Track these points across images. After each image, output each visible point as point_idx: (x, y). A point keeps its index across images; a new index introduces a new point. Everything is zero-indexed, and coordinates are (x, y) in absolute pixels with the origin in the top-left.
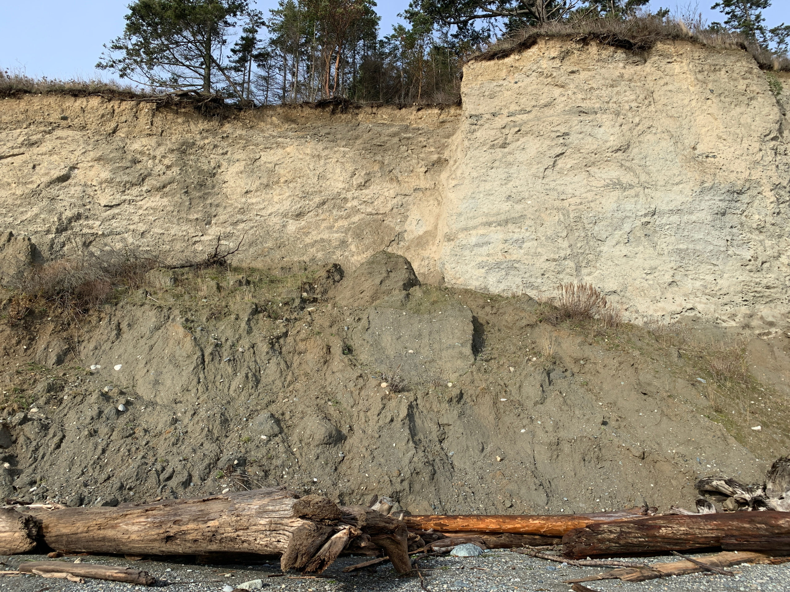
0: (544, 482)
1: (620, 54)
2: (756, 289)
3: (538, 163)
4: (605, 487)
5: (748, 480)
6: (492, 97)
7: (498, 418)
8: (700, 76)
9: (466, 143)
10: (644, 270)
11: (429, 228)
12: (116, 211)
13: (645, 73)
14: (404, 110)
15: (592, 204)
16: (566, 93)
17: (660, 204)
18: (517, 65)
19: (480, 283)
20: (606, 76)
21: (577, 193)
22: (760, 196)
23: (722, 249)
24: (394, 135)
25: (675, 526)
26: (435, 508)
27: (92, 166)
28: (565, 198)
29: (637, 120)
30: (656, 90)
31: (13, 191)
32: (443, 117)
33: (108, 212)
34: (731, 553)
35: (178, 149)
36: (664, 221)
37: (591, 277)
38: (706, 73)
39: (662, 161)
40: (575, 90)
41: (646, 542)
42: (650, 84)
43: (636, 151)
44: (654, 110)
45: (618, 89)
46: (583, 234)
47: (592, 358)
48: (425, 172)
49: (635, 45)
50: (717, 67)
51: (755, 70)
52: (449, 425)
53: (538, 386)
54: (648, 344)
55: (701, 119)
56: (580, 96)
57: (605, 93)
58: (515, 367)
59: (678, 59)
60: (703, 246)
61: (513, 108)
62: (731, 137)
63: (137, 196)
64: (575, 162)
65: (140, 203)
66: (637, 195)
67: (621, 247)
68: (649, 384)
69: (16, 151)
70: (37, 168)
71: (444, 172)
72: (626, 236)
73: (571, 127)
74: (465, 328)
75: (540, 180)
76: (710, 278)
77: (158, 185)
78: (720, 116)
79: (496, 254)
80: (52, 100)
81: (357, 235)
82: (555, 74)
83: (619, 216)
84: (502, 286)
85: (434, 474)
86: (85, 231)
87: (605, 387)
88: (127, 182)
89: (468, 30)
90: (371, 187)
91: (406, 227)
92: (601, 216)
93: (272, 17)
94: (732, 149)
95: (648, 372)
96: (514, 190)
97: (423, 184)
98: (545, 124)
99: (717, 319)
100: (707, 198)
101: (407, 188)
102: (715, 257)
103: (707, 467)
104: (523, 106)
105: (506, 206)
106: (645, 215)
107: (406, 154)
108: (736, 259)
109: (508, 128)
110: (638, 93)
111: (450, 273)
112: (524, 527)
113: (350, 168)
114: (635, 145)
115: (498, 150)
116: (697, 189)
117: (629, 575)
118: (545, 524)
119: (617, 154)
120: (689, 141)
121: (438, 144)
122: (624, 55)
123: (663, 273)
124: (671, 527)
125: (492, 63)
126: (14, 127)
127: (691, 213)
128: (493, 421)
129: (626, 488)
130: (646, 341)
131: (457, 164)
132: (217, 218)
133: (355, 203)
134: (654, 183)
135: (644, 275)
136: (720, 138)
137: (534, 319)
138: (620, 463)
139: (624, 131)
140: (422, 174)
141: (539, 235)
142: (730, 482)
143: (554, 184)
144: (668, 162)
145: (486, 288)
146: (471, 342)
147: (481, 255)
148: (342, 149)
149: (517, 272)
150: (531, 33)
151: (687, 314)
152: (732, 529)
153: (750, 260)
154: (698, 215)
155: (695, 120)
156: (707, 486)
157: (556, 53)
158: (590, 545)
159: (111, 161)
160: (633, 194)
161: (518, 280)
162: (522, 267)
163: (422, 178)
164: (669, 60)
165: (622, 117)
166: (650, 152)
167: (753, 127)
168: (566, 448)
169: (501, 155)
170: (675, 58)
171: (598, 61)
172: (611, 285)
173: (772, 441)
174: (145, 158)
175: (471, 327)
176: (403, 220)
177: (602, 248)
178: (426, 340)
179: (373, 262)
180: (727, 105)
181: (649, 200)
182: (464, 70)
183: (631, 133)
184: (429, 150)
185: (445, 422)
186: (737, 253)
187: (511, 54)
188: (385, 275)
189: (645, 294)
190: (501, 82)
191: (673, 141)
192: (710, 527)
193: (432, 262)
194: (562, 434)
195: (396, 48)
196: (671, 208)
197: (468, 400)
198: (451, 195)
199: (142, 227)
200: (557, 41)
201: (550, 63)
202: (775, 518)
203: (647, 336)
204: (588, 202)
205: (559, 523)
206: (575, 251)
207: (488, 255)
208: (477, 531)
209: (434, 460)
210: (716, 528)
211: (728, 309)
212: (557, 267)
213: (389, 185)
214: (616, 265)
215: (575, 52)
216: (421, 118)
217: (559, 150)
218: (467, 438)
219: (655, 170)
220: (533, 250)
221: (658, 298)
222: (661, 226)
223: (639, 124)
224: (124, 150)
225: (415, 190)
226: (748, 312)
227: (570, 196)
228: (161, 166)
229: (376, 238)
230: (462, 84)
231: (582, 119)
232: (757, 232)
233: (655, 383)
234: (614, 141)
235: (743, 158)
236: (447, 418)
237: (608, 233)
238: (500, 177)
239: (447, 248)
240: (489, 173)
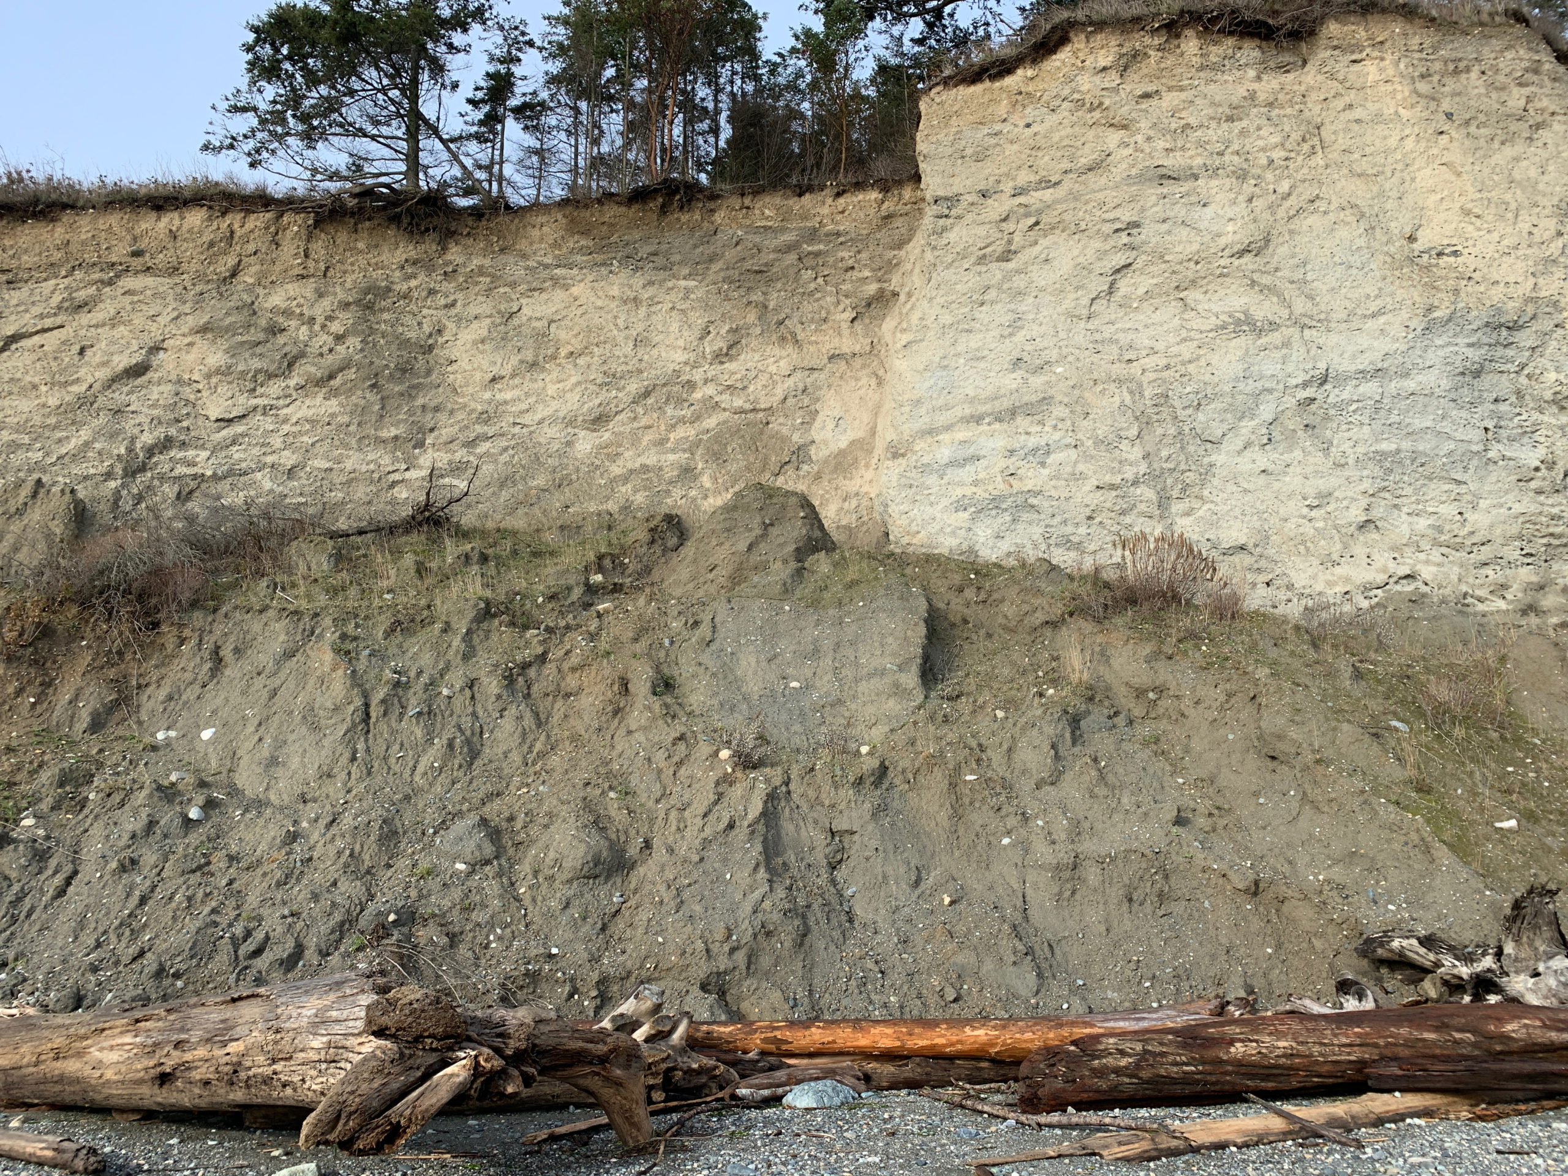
0: (1037, 948)
1: (1250, 51)
2: (1551, 530)
3: (1077, 288)
4: (1167, 957)
5: (1467, 936)
6: (980, 157)
7: (957, 815)
8: (1423, 87)
9: (929, 255)
10: (1305, 499)
11: (860, 434)
12: (239, 428)
13: (1303, 88)
14: (807, 198)
15: (1191, 368)
16: (1132, 140)
17: (1336, 360)
18: (1030, 89)
19: (958, 541)
20: (1217, 98)
21: (1160, 346)
22: (1560, 331)
23: (1475, 448)
24: (789, 248)
25: (1267, 1039)
26: (796, 1005)
27: (191, 344)
28: (1133, 357)
29: (1284, 186)
30: (1327, 121)
31: (43, 400)
32: (888, 206)
33: (224, 433)
34: (1386, 1096)
35: (358, 302)
36: (1345, 395)
37: (1191, 518)
38: (1436, 78)
39: (1339, 269)
40: (1151, 133)
41: (1200, 1073)
42: (1313, 110)
43: (1283, 250)
44: (1321, 163)
45: (1244, 123)
46: (1172, 431)
47: (1172, 685)
48: (852, 321)
49: (1278, 29)
50: (1462, 65)
51: (1547, 66)
52: (853, 833)
53: (1046, 747)
54: (1292, 654)
55: (1426, 176)
56: (1161, 144)
57: (1214, 134)
58: (1007, 710)
59: (1376, 54)
60: (1433, 443)
61: (1024, 177)
62: (1493, 210)
63: (278, 398)
64: (1155, 281)
65: (285, 411)
66: (1286, 344)
67: (1254, 453)
68: (1280, 737)
69: (48, 323)
70: (89, 353)
71: (888, 319)
72: (1264, 431)
73: (1143, 210)
74: (909, 633)
75: (1082, 324)
76: (1449, 510)
77: (319, 375)
78: (1468, 168)
79: (992, 479)
80: (114, 220)
81: (715, 454)
82: (1107, 102)
83: (1248, 389)
84: (1005, 546)
85: (805, 935)
86: (181, 470)
87: (1196, 745)
88: (258, 371)
89: (945, 26)
90: (742, 357)
91: (816, 433)
92: (1209, 391)
93: (548, 29)
94: (1495, 236)
95: (1278, 712)
96: (1029, 347)
97: (847, 344)
98: (1089, 207)
99: (1465, 595)
100: (1439, 342)
101: (814, 354)
102: (1460, 466)
103: (1388, 911)
104: (1044, 173)
105: (1011, 381)
106: (1305, 385)
107: (813, 286)
108: (1505, 468)
109: (1013, 219)
110: (1287, 128)
111: (898, 522)
112: (952, 1044)
113: (699, 320)
114: (1281, 240)
115: (994, 265)
116: (1418, 324)
117: (1123, 1148)
118: (998, 1037)
119: (1243, 261)
120: (1400, 224)
121: (878, 262)
122: (1257, 53)
123: (1345, 503)
124: (1256, 1041)
125: (978, 88)
126: (44, 275)
127: (1406, 375)
128: (946, 823)
129: (1213, 957)
130: (1289, 647)
131: (913, 299)
132: (436, 433)
133: (710, 390)
134: (1322, 316)
135: (1305, 511)
136: (1467, 213)
137: (1058, 609)
138: (1207, 904)
139: (1257, 211)
140: (845, 326)
141: (1080, 436)
142: (1428, 942)
143: (1112, 328)
144: (1354, 271)
145: (971, 550)
146: (919, 661)
147: (961, 484)
148: (683, 283)
149: (1036, 516)
150: (1057, 20)
151: (1398, 588)
152: (1395, 1045)
153: (1537, 469)
154: (1420, 378)
155: (1413, 180)
156: (1380, 951)
157: (1110, 58)
158: (1074, 1081)
159: (227, 332)
160: (1279, 342)
161: (1037, 531)
162: (1046, 504)
163: (846, 332)
164: (1354, 57)
165: (1253, 182)
166: (1314, 251)
167: (1541, 187)
168: (1092, 874)
169: (999, 275)
170: (1368, 50)
171: (1202, 68)
172: (1234, 533)
173: (1539, 852)
174: (293, 323)
175: (922, 630)
176: (807, 419)
177: (1213, 458)
178: (827, 662)
179: (735, 508)
180: (1482, 141)
181: (1312, 353)
182: (923, 106)
183: (1273, 214)
184: (861, 275)
185: (845, 827)
186: (1508, 454)
187: (1017, 67)
188: (758, 532)
189: (1308, 549)
190: (998, 127)
191: (1363, 224)
192: (1344, 1040)
193: (865, 503)
194: (1088, 846)
195: (800, 74)
196: (1361, 367)
197: (897, 781)
198: (900, 364)
199: (288, 459)
200: (1113, 33)
201: (1097, 79)
202: (1498, 1019)
203: (1291, 635)
204: (1183, 363)
205: (1028, 1035)
206: (1155, 465)
207: (976, 483)
208: (854, 1054)
209: (808, 906)
210: (1358, 1041)
211: (1491, 573)
212: (1119, 500)
213: (777, 351)
214: (1245, 491)
215: (1151, 53)
216: (843, 212)
217: (1119, 259)
218: (885, 859)
219: (1325, 288)
220: (1069, 469)
221: (1335, 557)
222: (1340, 407)
223: (1289, 195)
224: (251, 309)
225: (831, 358)
226: (1534, 579)
227: (1144, 353)
228: (325, 337)
229: (752, 459)
230: (919, 136)
231: (1165, 191)
232: (1555, 409)
233: (1294, 733)
234: (1234, 234)
235: (1520, 253)
236: (850, 818)
237: (1226, 427)
238: (998, 321)
239: (892, 471)
240: (977, 315)
